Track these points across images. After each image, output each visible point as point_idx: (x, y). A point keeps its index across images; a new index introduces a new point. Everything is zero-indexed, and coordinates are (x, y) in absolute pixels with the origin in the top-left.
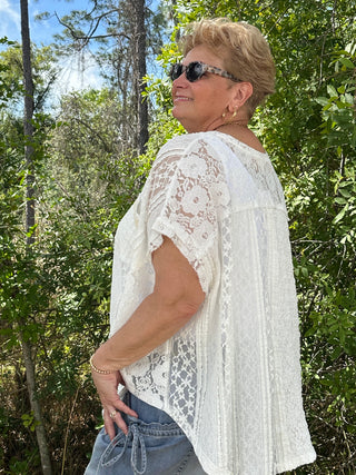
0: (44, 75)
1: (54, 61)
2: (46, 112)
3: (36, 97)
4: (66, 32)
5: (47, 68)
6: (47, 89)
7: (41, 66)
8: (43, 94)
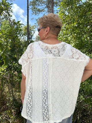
0: (33, 32)
1: (35, 28)
2: (32, 40)
3: (30, 36)
4: (37, 22)
5: (33, 30)
6: (33, 35)
7: (32, 30)
8: (32, 36)
